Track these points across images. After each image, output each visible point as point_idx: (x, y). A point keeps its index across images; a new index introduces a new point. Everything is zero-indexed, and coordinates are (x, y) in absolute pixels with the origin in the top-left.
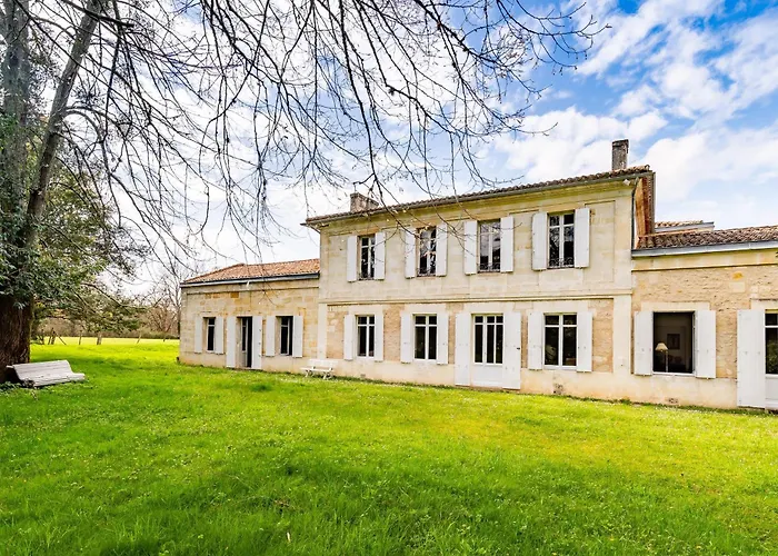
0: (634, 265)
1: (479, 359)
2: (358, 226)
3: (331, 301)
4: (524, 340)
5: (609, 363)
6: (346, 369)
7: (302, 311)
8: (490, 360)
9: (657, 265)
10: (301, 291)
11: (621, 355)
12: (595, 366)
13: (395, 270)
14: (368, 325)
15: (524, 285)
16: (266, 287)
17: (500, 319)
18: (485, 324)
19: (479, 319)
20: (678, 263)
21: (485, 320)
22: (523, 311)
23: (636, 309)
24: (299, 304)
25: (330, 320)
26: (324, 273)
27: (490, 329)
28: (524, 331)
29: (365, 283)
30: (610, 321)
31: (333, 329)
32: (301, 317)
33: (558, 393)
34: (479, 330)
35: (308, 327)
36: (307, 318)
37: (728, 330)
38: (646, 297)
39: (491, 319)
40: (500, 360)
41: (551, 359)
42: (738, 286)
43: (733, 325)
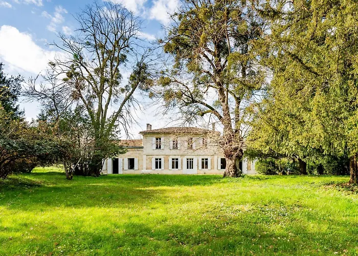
1: (188, 168)
2: (156, 135)
3: (147, 154)
4: (198, 164)
5: (214, 168)
6: (153, 172)
7: (137, 157)
8: (190, 168)
10: (137, 151)
11: (216, 167)
12: (211, 169)
13: (167, 147)
14: (159, 161)
15: (198, 152)
17: (192, 159)
19: (188, 159)
22: (197, 158)
24: (136, 155)
25: (147, 159)
26: (144, 147)
27: (190, 162)
28: (197, 162)
29: (157, 150)
30: (214, 160)
31: (148, 162)
32: (137, 159)
33: (204, 174)
35: (139, 161)
36: (139, 159)
38: (220, 155)
39: (190, 159)
40: (192, 168)
41: (203, 167)
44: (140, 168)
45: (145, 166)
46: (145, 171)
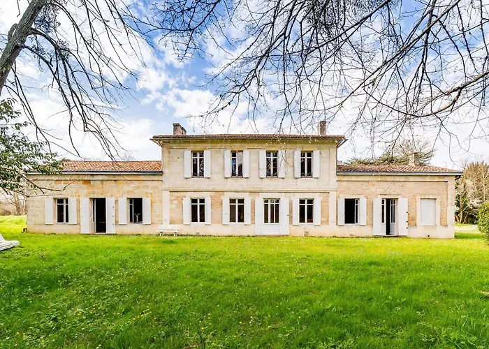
0: (337, 178)
1: (266, 220)
2: (192, 145)
3: (172, 189)
4: (291, 211)
5: (328, 221)
6: (185, 230)
7: (149, 195)
8: (272, 221)
9: (346, 179)
10: (147, 182)
11: (332, 217)
12: (322, 222)
13: (217, 173)
14: (198, 204)
15: (290, 184)
16: (117, 178)
17: (278, 201)
18: (269, 204)
19: (266, 201)
20: (354, 178)
21: (269, 201)
22: (289, 197)
23: (338, 197)
24: (146, 190)
25: (171, 201)
26: (166, 171)
27: (272, 206)
28: (290, 207)
29: (196, 179)
30: (328, 202)
31: (174, 206)
32: (149, 199)
33: (306, 235)
34: (266, 206)
35: (154, 205)
36: (153, 199)
37: (370, 206)
38: (342, 192)
39: (272, 201)
40: (277, 221)
41: (302, 220)
42: (373, 189)
43: (372, 204)
44: (156, 220)
45: (166, 216)
46: (167, 227)
